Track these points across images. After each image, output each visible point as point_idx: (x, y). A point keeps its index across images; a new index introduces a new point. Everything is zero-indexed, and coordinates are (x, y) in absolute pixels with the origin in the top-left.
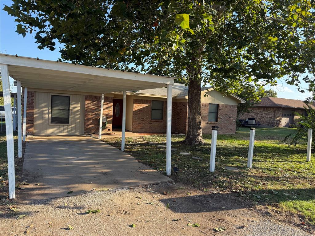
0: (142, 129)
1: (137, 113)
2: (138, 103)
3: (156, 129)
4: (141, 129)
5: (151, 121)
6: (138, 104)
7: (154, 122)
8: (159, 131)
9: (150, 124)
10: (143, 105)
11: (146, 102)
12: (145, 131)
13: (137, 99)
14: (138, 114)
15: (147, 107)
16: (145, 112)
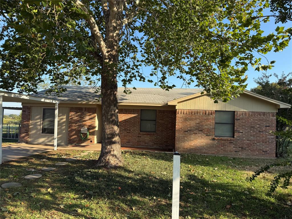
1: (122, 124)
2: (124, 113)
7: (144, 135)
10: (130, 115)
11: (133, 112)
13: (123, 109)
15: (134, 117)
16: (132, 123)
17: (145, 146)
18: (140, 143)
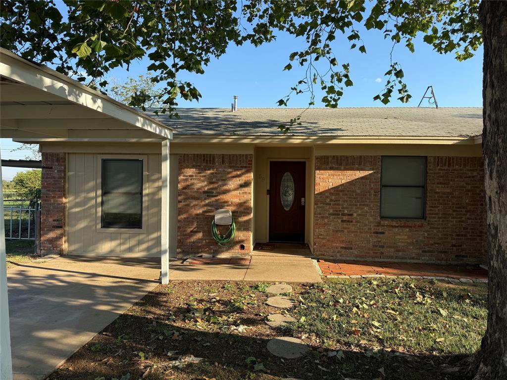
0: (345, 248)
1: (327, 197)
2: (331, 169)
3: (399, 251)
4: (342, 248)
5: (379, 224)
6: (332, 172)
7: (393, 226)
8: (413, 258)
9: (377, 233)
10: (349, 172)
11: (360, 164)
12: (356, 256)
13: (327, 157)
14: (331, 200)
15: (362, 178)
16: (357, 194)
17: (396, 257)
18: (382, 250)
